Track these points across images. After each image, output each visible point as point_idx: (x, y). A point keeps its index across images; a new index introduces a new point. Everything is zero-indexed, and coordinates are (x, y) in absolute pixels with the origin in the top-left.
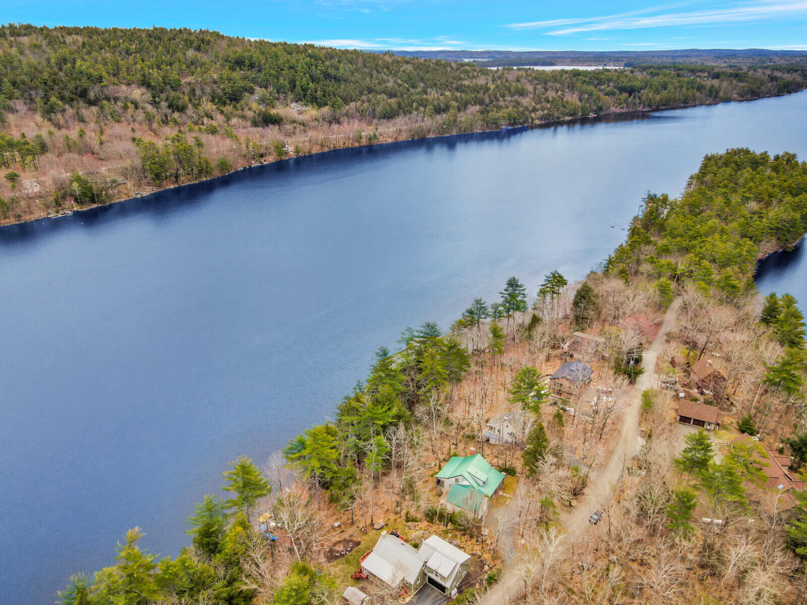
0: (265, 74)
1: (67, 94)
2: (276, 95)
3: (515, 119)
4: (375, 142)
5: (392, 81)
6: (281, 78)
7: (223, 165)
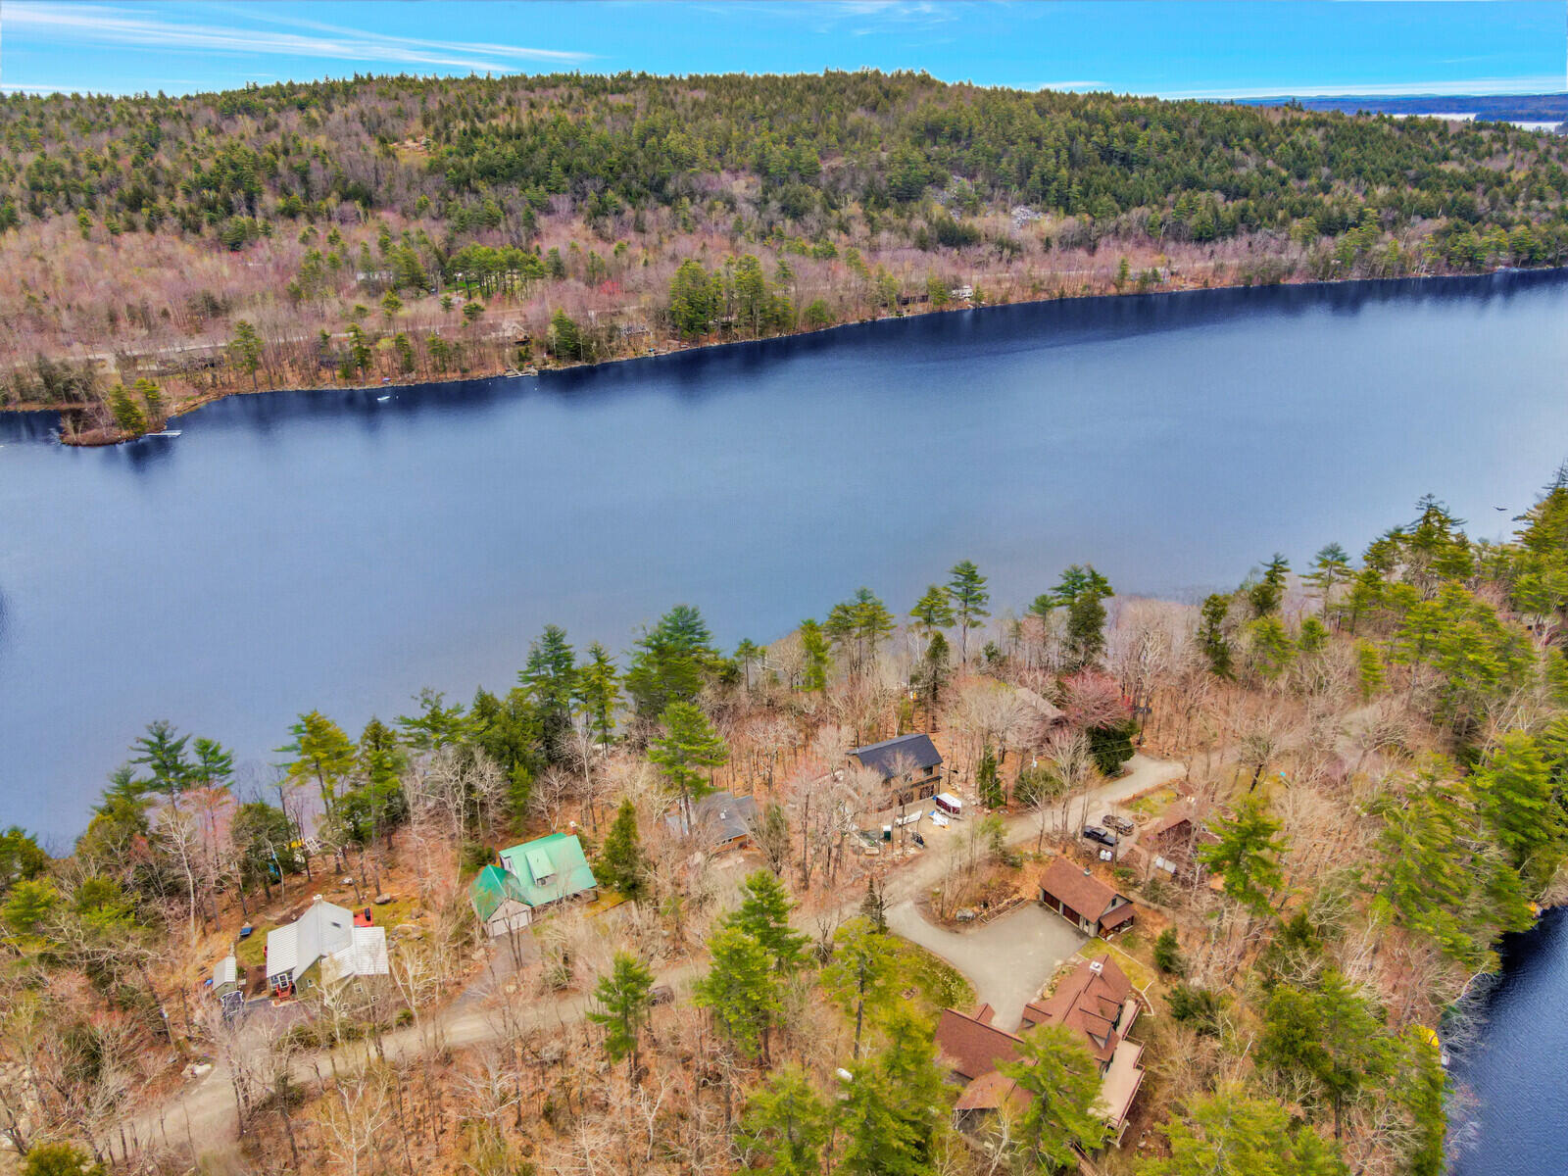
0: (976, 153)
1: (636, 186)
2: (988, 191)
3: (1532, 251)
4: (1153, 288)
5: (1251, 161)
6: (1004, 160)
7: (816, 313)
